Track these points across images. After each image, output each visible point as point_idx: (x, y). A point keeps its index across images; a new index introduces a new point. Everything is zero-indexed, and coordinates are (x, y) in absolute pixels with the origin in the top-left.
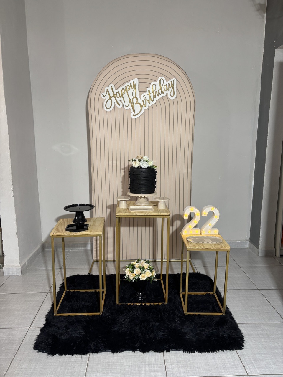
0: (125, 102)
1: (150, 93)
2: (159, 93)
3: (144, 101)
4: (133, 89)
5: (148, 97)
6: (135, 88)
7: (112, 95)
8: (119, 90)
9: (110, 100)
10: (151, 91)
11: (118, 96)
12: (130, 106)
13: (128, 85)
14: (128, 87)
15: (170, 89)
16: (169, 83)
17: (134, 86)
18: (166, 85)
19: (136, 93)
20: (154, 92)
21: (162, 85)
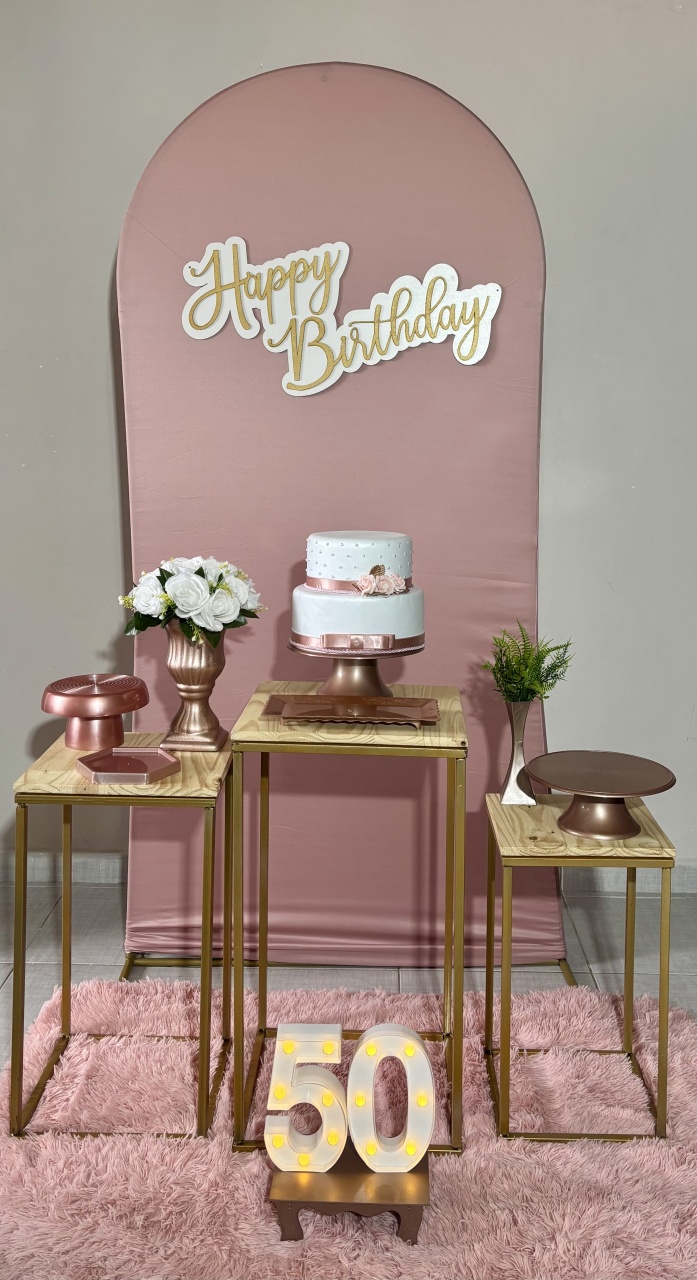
0: (272, 321)
1: (382, 319)
2: (415, 332)
3: (350, 343)
4: (317, 277)
5: (367, 333)
6: (327, 282)
7: (228, 277)
8: (263, 269)
9: (214, 297)
10: (386, 315)
11: (252, 292)
12: (288, 345)
13: (302, 261)
14: (301, 269)
15: (464, 328)
16: (465, 304)
17: (329, 269)
18: (454, 306)
19: (327, 296)
20: (399, 321)
21: (436, 306)
